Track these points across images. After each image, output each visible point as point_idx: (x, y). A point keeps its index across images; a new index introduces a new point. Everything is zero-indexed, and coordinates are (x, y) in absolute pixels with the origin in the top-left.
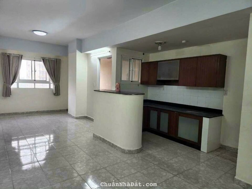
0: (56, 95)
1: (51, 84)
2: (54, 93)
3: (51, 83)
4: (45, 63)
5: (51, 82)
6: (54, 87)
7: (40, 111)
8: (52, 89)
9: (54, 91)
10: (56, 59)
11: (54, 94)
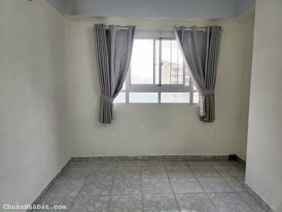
0: (206, 121)
1: (194, 93)
2: (202, 115)
3: (195, 91)
4: (182, 40)
5: (195, 88)
6: (202, 100)
7: (169, 156)
8: (196, 104)
9: (202, 111)
10: (211, 28)
11: (201, 118)
